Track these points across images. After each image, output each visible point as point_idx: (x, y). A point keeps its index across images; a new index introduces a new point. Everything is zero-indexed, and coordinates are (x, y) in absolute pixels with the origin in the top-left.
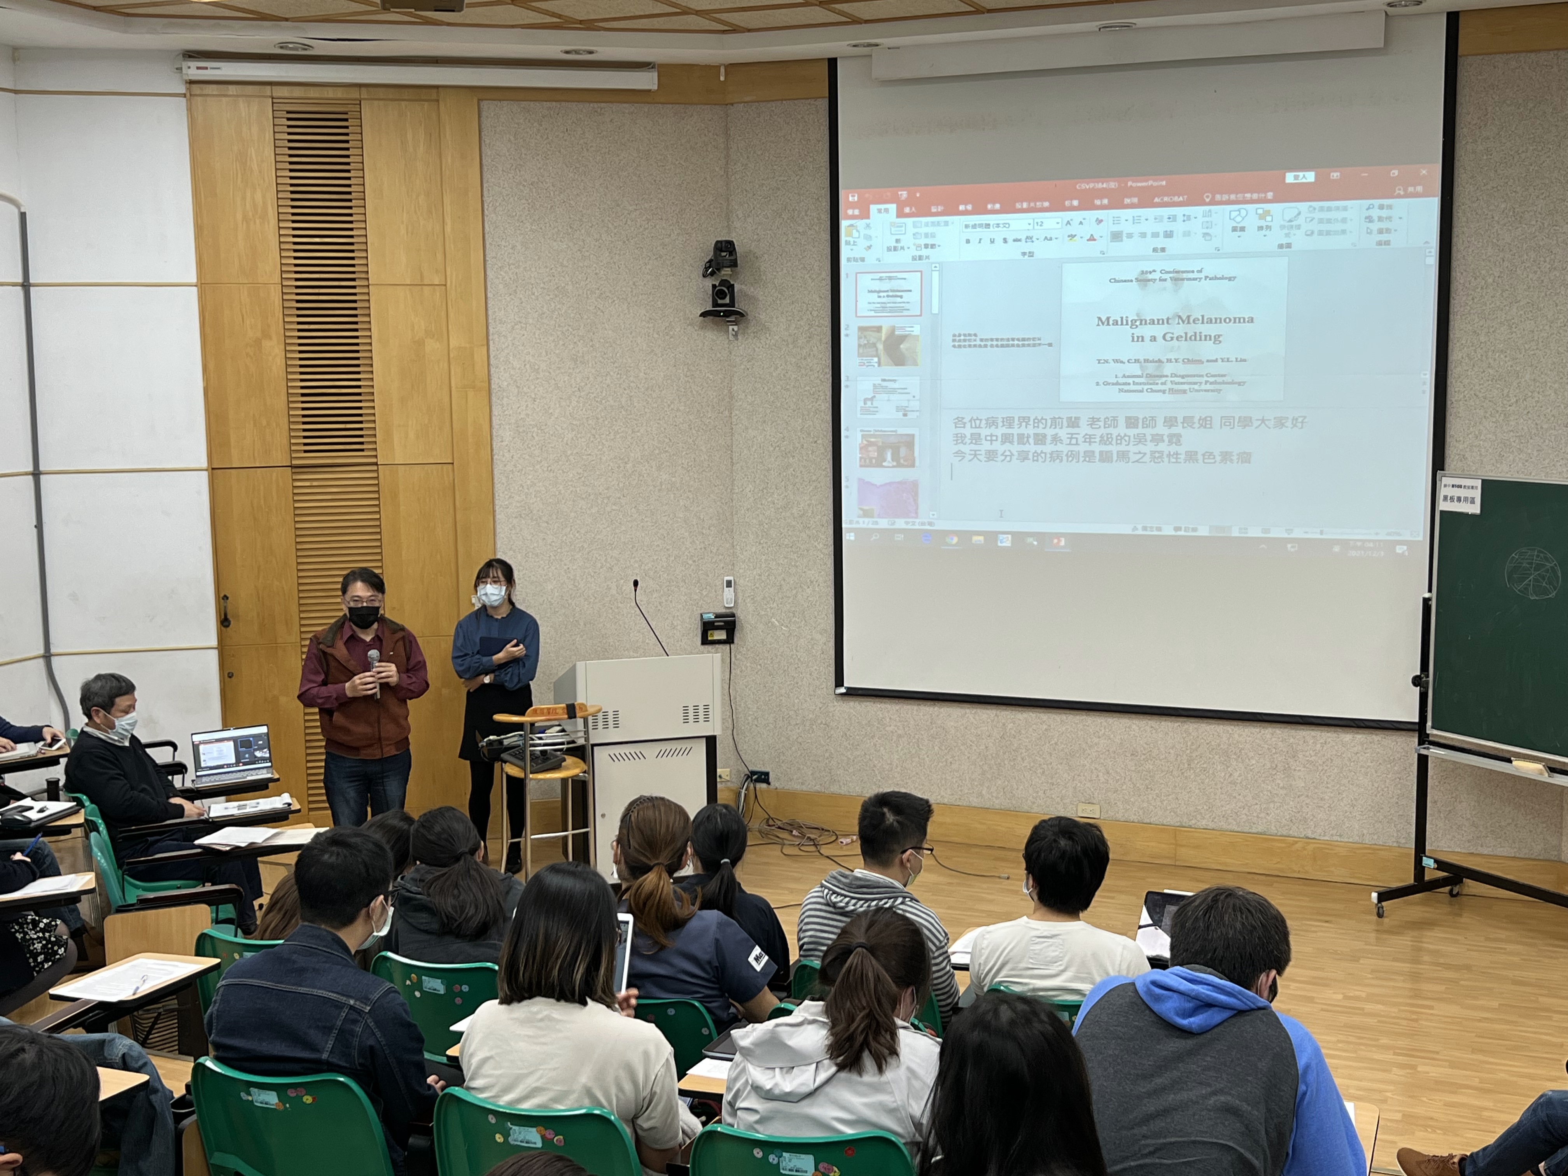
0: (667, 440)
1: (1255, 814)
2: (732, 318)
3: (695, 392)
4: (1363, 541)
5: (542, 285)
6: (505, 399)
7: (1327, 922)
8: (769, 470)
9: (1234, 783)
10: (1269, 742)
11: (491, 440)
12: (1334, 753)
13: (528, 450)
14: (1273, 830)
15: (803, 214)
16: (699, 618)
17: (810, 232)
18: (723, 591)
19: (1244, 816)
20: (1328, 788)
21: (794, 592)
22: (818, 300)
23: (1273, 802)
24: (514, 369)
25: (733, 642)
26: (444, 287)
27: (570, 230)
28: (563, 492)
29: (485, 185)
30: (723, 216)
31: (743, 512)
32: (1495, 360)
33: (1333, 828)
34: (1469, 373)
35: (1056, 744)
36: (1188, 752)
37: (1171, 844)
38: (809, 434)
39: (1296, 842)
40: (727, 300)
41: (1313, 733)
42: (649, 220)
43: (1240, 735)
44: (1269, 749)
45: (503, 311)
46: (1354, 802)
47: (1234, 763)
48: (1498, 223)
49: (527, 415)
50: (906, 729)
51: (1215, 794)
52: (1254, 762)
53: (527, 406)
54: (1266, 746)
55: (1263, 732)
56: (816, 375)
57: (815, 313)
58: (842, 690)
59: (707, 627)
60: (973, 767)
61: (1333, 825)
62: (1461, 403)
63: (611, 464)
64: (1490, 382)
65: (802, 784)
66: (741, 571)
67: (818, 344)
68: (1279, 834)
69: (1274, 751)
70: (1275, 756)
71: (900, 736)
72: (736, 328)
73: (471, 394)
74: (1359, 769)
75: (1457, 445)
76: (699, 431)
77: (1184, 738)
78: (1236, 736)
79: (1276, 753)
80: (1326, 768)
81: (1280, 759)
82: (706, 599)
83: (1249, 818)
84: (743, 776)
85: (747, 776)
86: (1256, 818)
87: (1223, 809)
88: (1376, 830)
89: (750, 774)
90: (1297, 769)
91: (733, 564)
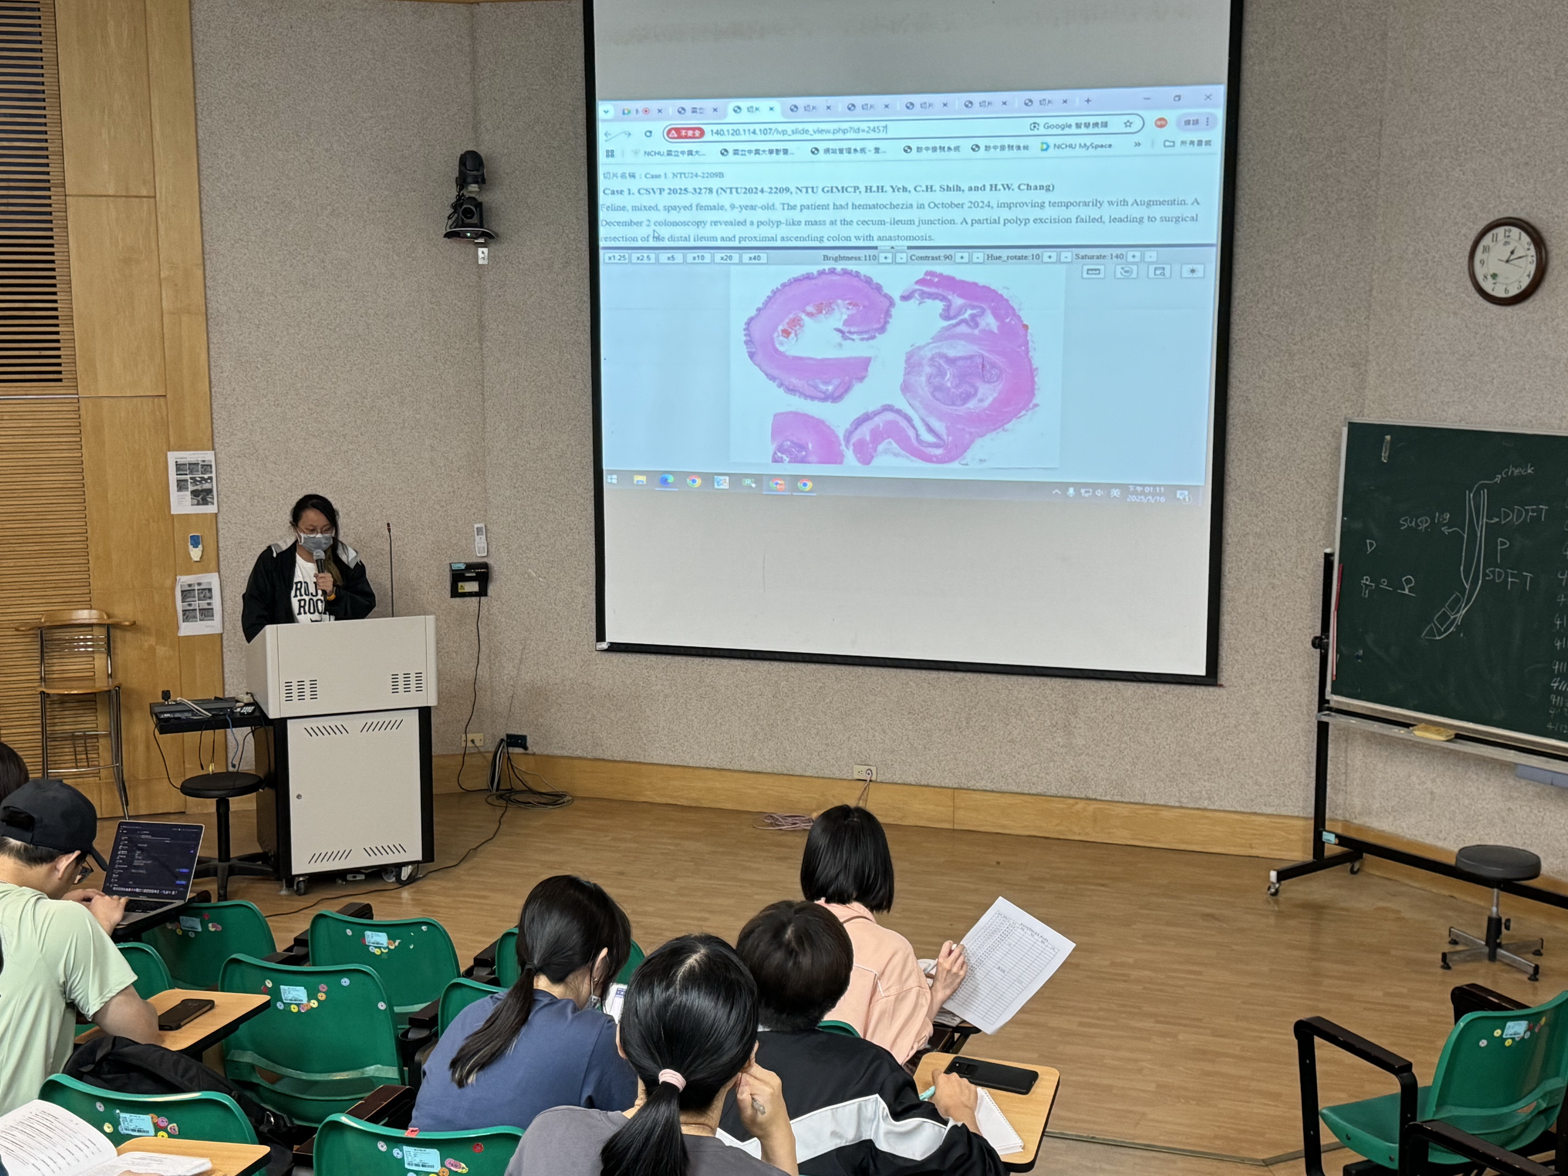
0: (410, 373)
1: (1035, 775)
2: (482, 240)
3: (441, 321)
4: (1144, 486)
5: (265, 199)
6: (225, 325)
7: (1103, 885)
8: (523, 407)
9: (1012, 741)
11: (209, 369)
12: (1116, 709)
13: (253, 382)
14: (1053, 791)
15: (558, 126)
16: (448, 569)
17: (566, 147)
18: (474, 540)
19: (1023, 776)
20: (1108, 745)
21: (552, 541)
22: (575, 221)
23: (1053, 761)
24: (234, 291)
25: (486, 595)
26: (152, 200)
27: (296, 139)
28: (293, 429)
29: (198, 86)
30: (471, 126)
31: (495, 453)
32: (1280, 296)
33: (1115, 788)
34: (1253, 310)
35: (831, 702)
36: (967, 709)
37: (950, 806)
38: (567, 368)
39: (1077, 803)
40: (475, 220)
42: (386, 130)
43: (1019, 692)
44: (1049, 705)
45: (221, 229)
46: (1135, 760)
47: (1014, 720)
48: (1284, 149)
49: (251, 343)
50: (674, 688)
51: (994, 753)
52: (1033, 719)
53: (250, 333)
54: (1046, 702)
56: (574, 304)
57: (572, 236)
58: (604, 645)
59: (458, 577)
60: (744, 728)
61: (1114, 784)
62: (1244, 341)
63: (348, 399)
64: (1274, 320)
65: (562, 748)
66: (494, 517)
67: (576, 270)
68: (1059, 794)
69: (1054, 707)
70: (1055, 713)
71: (666, 696)
72: (485, 250)
73: (185, 319)
75: (1241, 386)
76: (445, 363)
77: (962, 695)
78: (1016, 693)
79: (1056, 710)
80: (1106, 724)
81: (1060, 715)
82: (455, 547)
83: (1029, 778)
84: (498, 740)
85: (502, 740)
86: (1035, 778)
87: (1003, 769)
88: (1157, 789)
89: (505, 739)
90: (1078, 726)
91: (486, 510)
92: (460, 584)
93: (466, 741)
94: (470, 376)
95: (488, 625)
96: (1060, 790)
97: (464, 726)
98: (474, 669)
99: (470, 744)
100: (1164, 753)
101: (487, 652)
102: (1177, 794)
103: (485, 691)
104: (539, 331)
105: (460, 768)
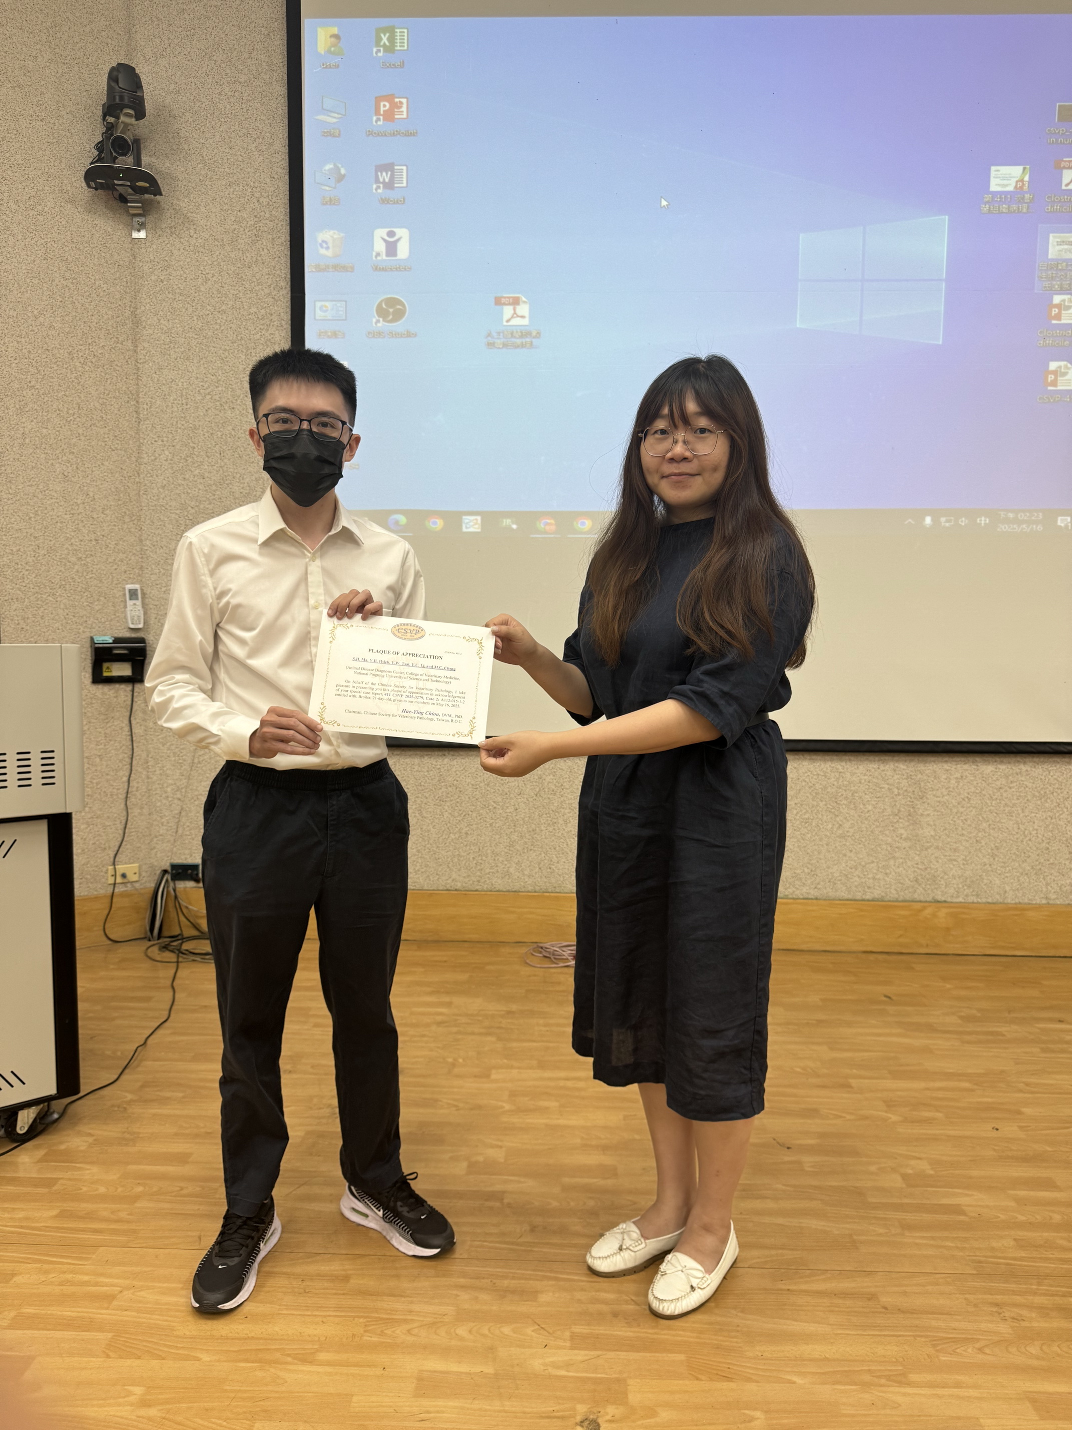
1: (870, 876)
3: (79, 306)
9: (843, 836)
10: (891, 781)
12: (973, 789)
14: (893, 894)
15: (246, 55)
16: (88, 645)
17: (256, 83)
18: (125, 607)
19: (857, 879)
20: (963, 835)
22: (268, 181)
23: (894, 857)
31: (156, 491)
33: (969, 887)
39: (924, 908)
41: (946, 766)
43: (852, 774)
44: (889, 789)
46: (995, 852)
47: (845, 811)
51: (819, 853)
52: (870, 808)
54: (887, 786)
55: (882, 767)
56: (267, 291)
57: (264, 201)
59: (101, 656)
61: (968, 882)
66: (153, 577)
67: (270, 245)
68: (901, 898)
69: (896, 791)
70: (897, 798)
74: (1002, 808)
79: (899, 794)
80: (961, 810)
81: (903, 802)
82: (99, 616)
83: (863, 880)
84: (158, 872)
85: (165, 872)
86: (871, 881)
87: (830, 871)
88: (1020, 885)
89: (169, 869)
90: (926, 813)
91: (141, 568)
92: (105, 665)
93: (115, 875)
94: (119, 385)
95: (145, 720)
96: (902, 893)
97: (112, 855)
98: (125, 779)
99: (119, 880)
100: (1030, 840)
101: (144, 755)
102: (1044, 889)
103: (142, 808)
104: (218, 327)
105: (106, 912)
